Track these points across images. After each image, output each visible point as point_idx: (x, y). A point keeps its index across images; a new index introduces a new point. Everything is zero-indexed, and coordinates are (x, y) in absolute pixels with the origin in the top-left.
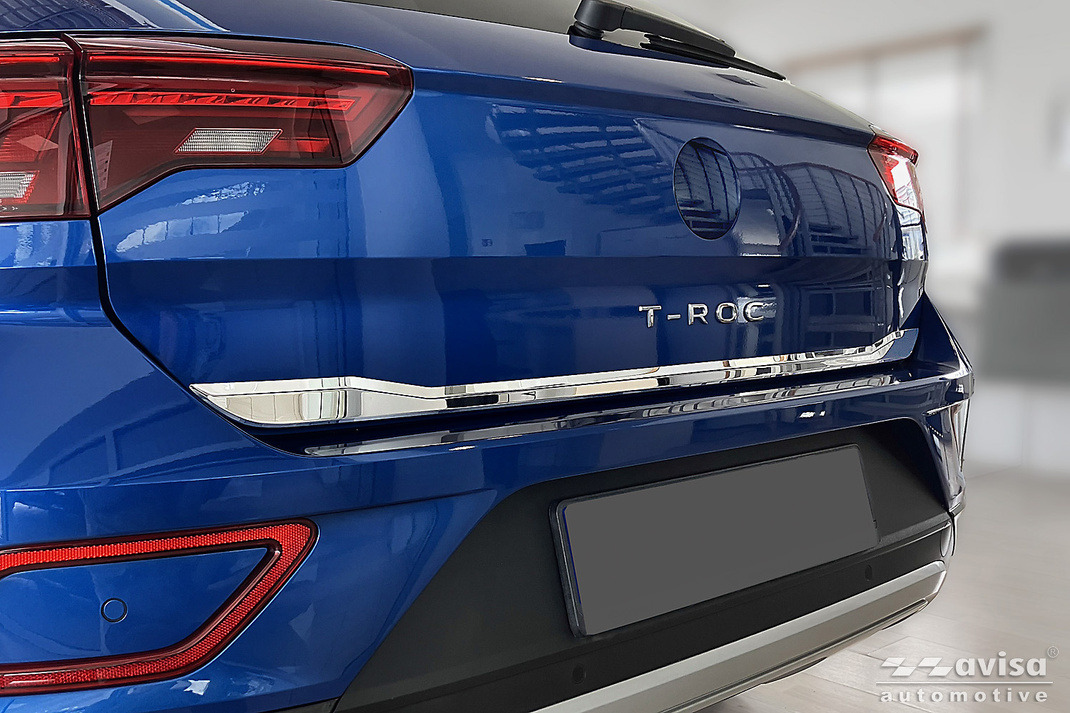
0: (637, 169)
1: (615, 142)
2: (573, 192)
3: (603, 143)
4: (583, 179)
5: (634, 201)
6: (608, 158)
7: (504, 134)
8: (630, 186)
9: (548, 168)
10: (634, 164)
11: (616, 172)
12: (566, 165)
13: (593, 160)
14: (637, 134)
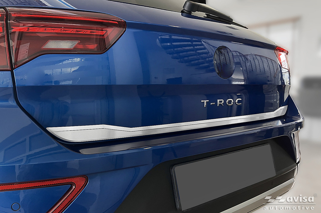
0: (202, 55)
1: (195, 47)
2: (182, 62)
3: (192, 47)
4: (186, 58)
5: (201, 65)
6: (193, 52)
7: (162, 44)
8: (199, 61)
9: (176, 55)
10: (201, 54)
11: (195, 57)
12: (181, 54)
13: (189, 53)
14: (202, 45)
